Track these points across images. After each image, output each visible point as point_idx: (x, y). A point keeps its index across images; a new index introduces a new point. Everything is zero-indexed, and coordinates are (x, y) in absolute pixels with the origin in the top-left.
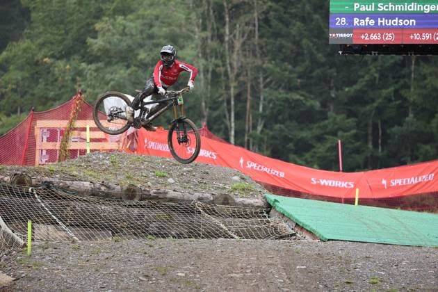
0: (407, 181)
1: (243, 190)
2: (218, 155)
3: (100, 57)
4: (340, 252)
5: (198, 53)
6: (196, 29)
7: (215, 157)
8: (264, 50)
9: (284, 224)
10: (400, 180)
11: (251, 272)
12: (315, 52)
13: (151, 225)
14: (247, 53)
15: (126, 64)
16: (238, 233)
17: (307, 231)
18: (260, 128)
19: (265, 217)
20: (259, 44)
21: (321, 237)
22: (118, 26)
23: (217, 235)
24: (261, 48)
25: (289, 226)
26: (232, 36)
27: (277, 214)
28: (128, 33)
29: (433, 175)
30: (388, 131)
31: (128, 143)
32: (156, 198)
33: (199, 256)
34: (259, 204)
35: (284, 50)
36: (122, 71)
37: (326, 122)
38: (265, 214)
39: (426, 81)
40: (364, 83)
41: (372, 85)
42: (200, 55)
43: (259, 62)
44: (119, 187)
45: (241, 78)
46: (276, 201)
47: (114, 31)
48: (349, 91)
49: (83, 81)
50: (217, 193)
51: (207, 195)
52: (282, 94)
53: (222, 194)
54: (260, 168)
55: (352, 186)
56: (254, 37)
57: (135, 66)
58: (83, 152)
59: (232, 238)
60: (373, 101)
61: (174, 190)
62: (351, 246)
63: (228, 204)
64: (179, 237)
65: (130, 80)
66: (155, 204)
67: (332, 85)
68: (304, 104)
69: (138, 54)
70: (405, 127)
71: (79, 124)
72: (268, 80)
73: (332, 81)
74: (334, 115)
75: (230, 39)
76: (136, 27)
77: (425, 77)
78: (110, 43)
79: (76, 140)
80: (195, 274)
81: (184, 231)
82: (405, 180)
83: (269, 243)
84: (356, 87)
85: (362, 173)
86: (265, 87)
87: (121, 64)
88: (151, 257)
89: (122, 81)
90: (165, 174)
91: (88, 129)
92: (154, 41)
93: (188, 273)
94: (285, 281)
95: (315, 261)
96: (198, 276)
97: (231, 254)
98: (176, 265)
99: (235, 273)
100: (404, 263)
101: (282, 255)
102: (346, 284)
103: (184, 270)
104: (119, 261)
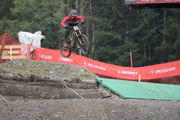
0: (163, 71)
1: (86, 76)
2: (73, 61)
3: (16, 17)
4: (132, 104)
5: (63, 14)
6: (62, 3)
7: (72, 62)
8: (94, 12)
9: (105, 91)
10: (160, 70)
11: (90, 114)
12: (119, 13)
13: (42, 93)
14: (86, 14)
15: (29, 20)
16: (84, 97)
17: (116, 94)
18: (93, 49)
19: (96, 88)
20: (92, 9)
21: (123, 97)
22: (24, 2)
23: (74, 97)
24: (93, 11)
25: (108, 92)
26: (79, 6)
27: (102, 87)
28: (30, 5)
29: (175, 68)
30: (154, 49)
31: (30, 56)
32: (44, 81)
33: (65, 107)
34: (93, 82)
35: (104, 12)
36: (27, 24)
37: (124, 45)
38: (96, 87)
39: (171, 25)
40: (142, 27)
41: (145, 27)
42: (64, 15)
43: (92, 18)
44: (26, 76)
45: (84, 26)
46: (101, 80)
47: (23, 5)
48: (135, 31)
49: (8, 28)
50: (73, 77)
51: (69, 79)
52: (103, 33)
53: (76, 78)
54: (94, 66)
55: (137, 74)
56: (89, 6)
57: (33, 21)
58: (9, 60)
59: (81, 98)
60: (146, 35)
61: (53, 77)
62: (137, 101)
63: (79, 82)
64: (56, 98)
65: (31, 28)
66: (44, 84)
67: (127, 28)
68: (114, 37)
69: (34, 15)
70: (161, 47)
71: (7, 47)
72: (97, 26)
73: (127, 26)
74: (128, 42)
75: (78, 7)
76: (33, 3)
77: (170, 23)
78: (21, 10)
79: (6, 55)
80: (63, 115)
81: (58, 96)
82: (162, 70)
83: (99, 100)
84: (138, 29)
85: (142, 67)
86: (95, 30)
87: (27, 20)
88: (42, 108)
89: (27, 28)
90: (48, 69)
91: (11, 50)
92: (42, 9)
93: (60, 115)
94: (106, 118)
95: (120, 108)
96: (65, 116)
97: (80, 106)
98: (54, 112)
99: (83, 115)
100: (163, 108)
101: (104, 106)
102: (135, 119)
103: (58, 114)
104: (27, 110)
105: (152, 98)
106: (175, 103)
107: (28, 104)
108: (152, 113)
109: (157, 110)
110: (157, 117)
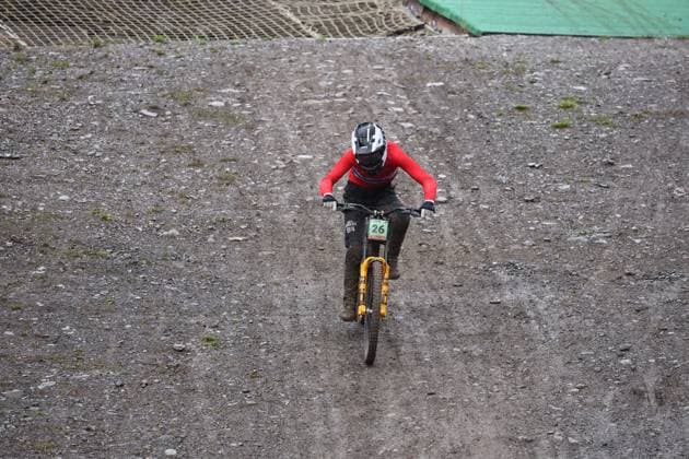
4: (505, 54)
9: (402, 9)
11: (345, 95)
13: (159, 17)
16: (321, 31)
17: (445, 19)
21: (470, 30)
23: (281, 32)
25: (413, 13)
33: (249, 71)
62: (523, 42)
64: (212, 37)
80: (243, 101)
81: (221, 26)
83: (377, 41)
93: (230, 100)
94: (405, 111)
95: (459, 72)
96: (248, 106)
97: (307, 66)
98: (208, 88)
99: (315, 99)
100: (621, 68)
101: (399, 65)
102: (516, 112)
103: (223, 95)
104: (103, 81)
105: (581, 29)
106: (670, 47)
107: (106, 56)
108: (582, 88)
109: (599, 75)
110: (601, 102)
